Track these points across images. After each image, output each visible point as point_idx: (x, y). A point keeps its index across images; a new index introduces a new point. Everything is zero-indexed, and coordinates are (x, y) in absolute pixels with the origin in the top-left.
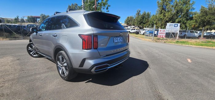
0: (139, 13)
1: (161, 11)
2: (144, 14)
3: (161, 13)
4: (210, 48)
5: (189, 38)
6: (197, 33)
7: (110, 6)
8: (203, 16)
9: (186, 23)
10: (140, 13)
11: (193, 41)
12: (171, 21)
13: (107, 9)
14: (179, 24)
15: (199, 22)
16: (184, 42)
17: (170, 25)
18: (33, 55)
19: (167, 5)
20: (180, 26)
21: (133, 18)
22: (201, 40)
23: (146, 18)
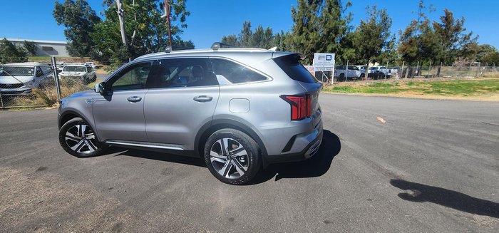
0: (247, 29)
1: (301, 29)
2: (260, 32)
3: (301, 33)
4: (383, 95)
5: (350, 79)
6: (358, 69)
7: (189, 14)
8: (365, 39)
9: (342, 53)
10: (251, 29)
11: (358, 84)
12: (321, 49)
13: (183, 19)
14: (333, 55)
15: (360, 51)
16: (345, 89)
17: (320, 57)
18: (79, 151)
19: (309, 19)
20: (336, 58)
21: (236, 40)
22: (368, 82)
23: (265, 41)
